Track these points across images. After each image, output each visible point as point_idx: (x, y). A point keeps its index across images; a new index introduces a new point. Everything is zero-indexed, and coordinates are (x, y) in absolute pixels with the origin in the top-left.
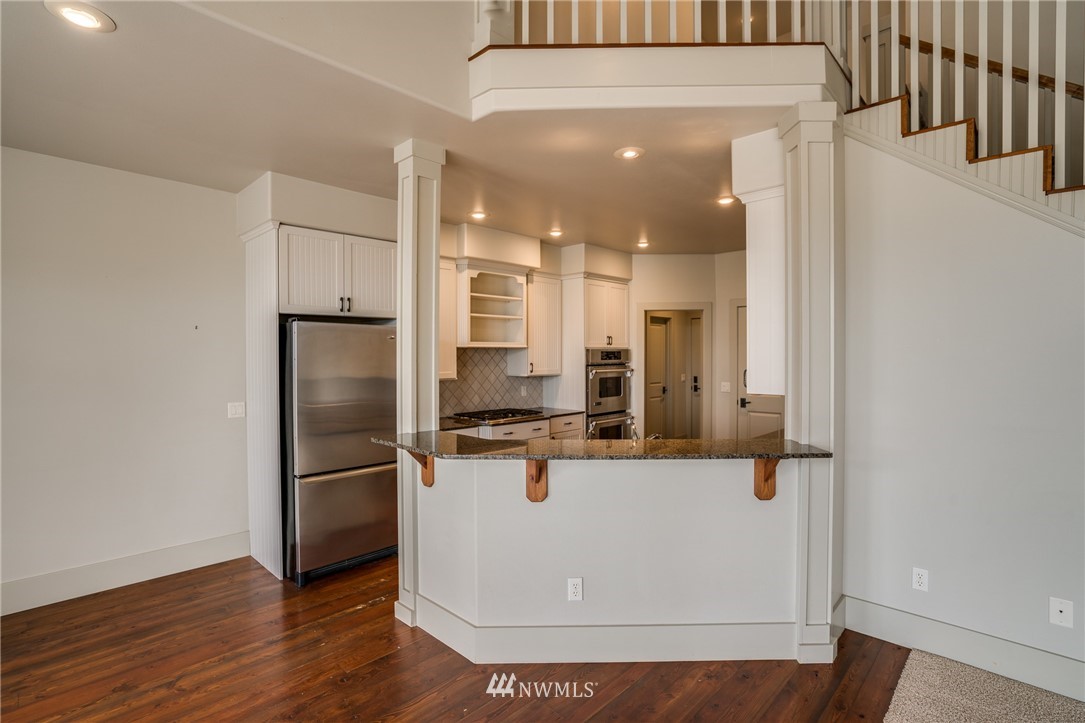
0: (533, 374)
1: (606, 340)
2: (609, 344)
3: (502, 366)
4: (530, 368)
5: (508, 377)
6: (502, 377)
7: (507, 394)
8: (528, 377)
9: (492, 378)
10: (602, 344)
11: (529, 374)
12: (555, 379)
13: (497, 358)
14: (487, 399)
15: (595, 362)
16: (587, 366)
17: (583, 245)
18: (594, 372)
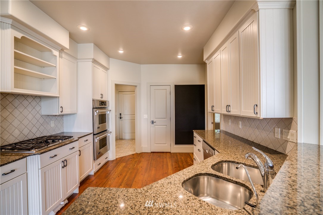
0: (62, 113)
1: (100, 96)
2: (101, 98)
3: (38, 108)
4: (60, 110)
5: (42, 116)
6: (38, 116)
7: (42, 127)
8: (59, 115)
9: (30, 117)
10: (99, 98)
11: (60, 113)
12: (72, 116)
13: (34, 103)
14: (26, 132)
15: (97, 107)
16: (93, 108)
17: (92, 44)
18: (97, 111)
